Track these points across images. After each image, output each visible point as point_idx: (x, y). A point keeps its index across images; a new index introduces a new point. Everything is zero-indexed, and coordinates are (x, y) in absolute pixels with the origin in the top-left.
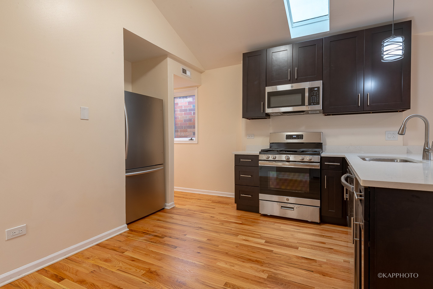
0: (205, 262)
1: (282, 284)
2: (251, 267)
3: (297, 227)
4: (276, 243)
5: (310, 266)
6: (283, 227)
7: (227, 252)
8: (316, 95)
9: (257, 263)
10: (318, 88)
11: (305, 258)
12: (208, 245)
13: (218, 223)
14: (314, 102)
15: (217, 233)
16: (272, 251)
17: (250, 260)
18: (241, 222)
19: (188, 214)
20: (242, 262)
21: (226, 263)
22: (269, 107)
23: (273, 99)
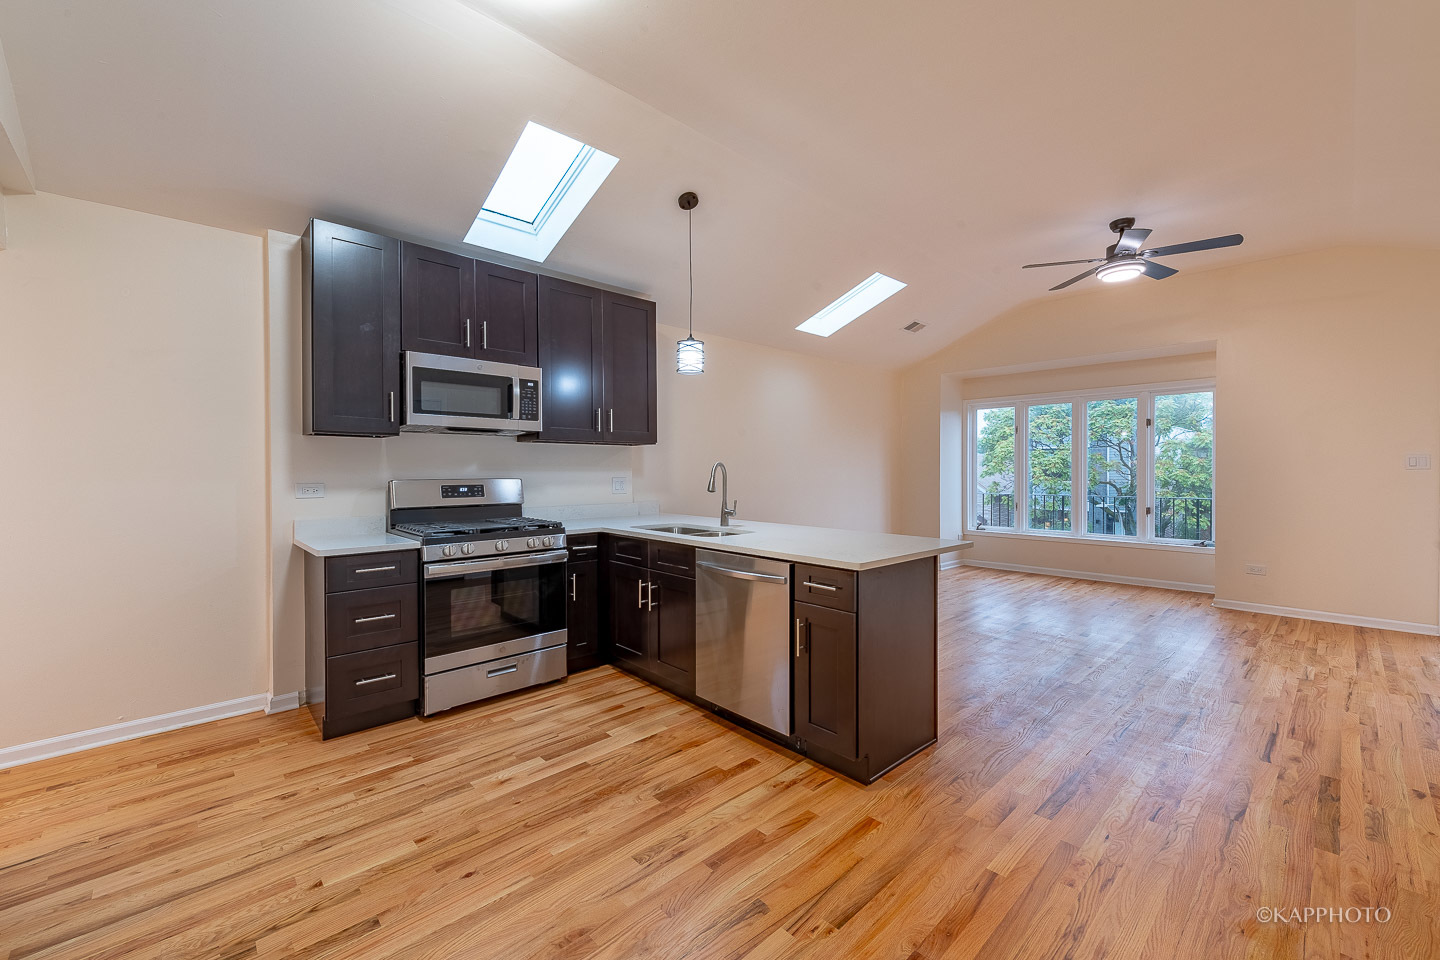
0: (527, 873)
1: (688, 792)
2: (612, 808)
3: (540, 705)
4: (564, 749)
5: (667, 747)
6: (519, 716)
7: (523, 823)
8: (531, 399)
9: (606, 797)
10: (536, 383)
11: (641, 741)
12: (449, 848)
13: (350, 796)
14: (529, 414)
15: (404, 814)
16: (585, 766)
17: (586, 801)
18: (411, 759)
19: (153, 846)
20: (584, 815)
21: (566, 836)
22: (418, 409)
23: (425, 387)
